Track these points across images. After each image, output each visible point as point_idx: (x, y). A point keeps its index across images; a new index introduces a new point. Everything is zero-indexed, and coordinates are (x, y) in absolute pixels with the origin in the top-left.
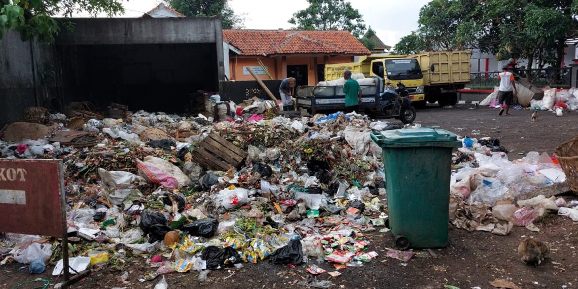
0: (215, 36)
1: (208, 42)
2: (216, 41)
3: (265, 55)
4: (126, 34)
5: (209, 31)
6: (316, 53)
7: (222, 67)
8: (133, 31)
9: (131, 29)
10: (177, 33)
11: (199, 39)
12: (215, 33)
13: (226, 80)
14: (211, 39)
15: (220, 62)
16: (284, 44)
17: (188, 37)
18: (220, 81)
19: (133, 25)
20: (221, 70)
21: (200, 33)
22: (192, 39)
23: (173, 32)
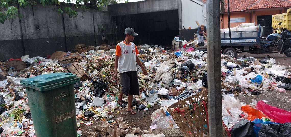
0: (178, 6)
1: (174, 9)
2: (178, 8)
3: (242, 11)
4: (138, 9)
5: (175, 3)
6: (276, 7)
7: (181, 22)
8: (141, 7)
9: (140, 6)
10: (159, 6)
11: (170, 8)
12: (178, 4)
13: (183, 29)
14: (176, 7)
15: (180, 20)
16: (255, 3)
17: (165, 8)
18: (180, 29)
19: (141, 4)
20: (181, 24)
21: (171, 5)
22: (167, 9)
23: (158, 6)
